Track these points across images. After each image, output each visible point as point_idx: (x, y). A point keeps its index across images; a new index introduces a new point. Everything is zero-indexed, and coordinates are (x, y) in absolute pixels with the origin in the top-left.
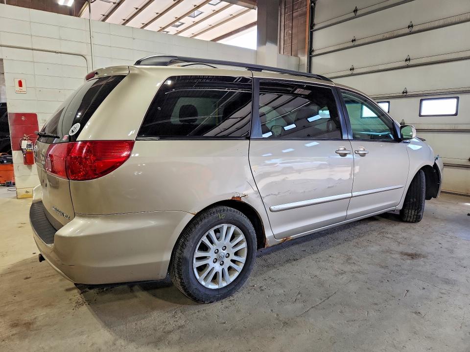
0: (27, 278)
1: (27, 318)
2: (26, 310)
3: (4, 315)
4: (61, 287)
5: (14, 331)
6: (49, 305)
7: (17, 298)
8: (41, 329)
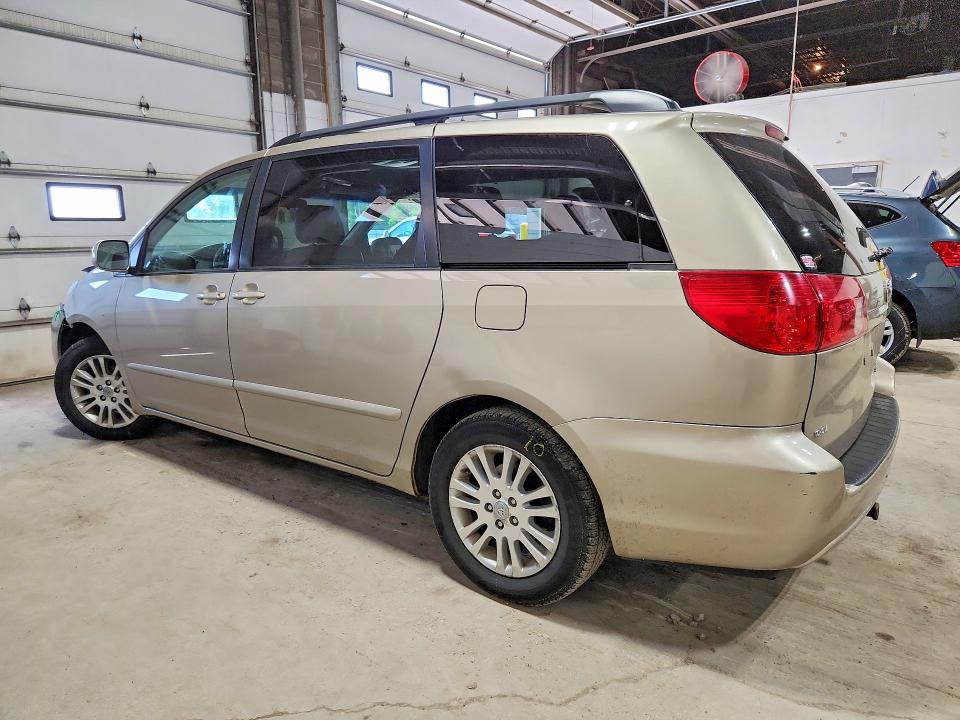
0: (888, 638)
1: (915, 561)
2: (914, 571)
3: (951, 583)
4: (831, 575)
5: (938, 553)
6: (871, 557)
7: (922, 602)
8: (901, 536)
